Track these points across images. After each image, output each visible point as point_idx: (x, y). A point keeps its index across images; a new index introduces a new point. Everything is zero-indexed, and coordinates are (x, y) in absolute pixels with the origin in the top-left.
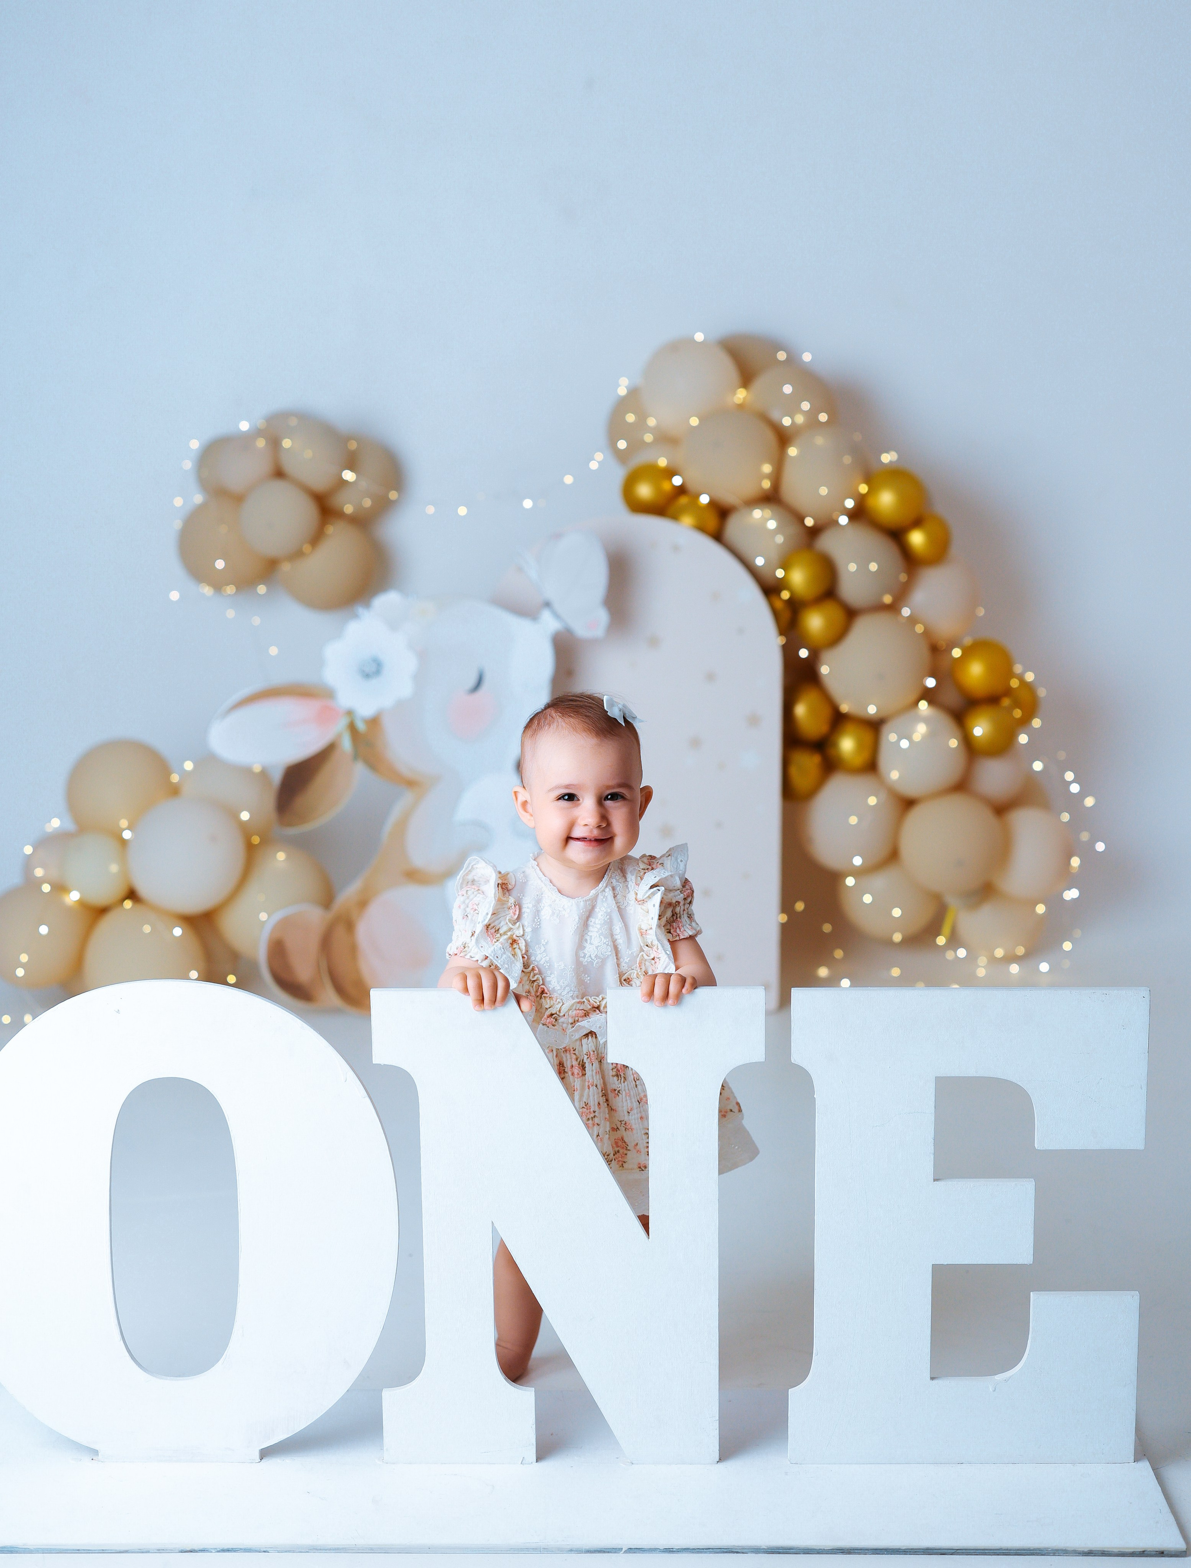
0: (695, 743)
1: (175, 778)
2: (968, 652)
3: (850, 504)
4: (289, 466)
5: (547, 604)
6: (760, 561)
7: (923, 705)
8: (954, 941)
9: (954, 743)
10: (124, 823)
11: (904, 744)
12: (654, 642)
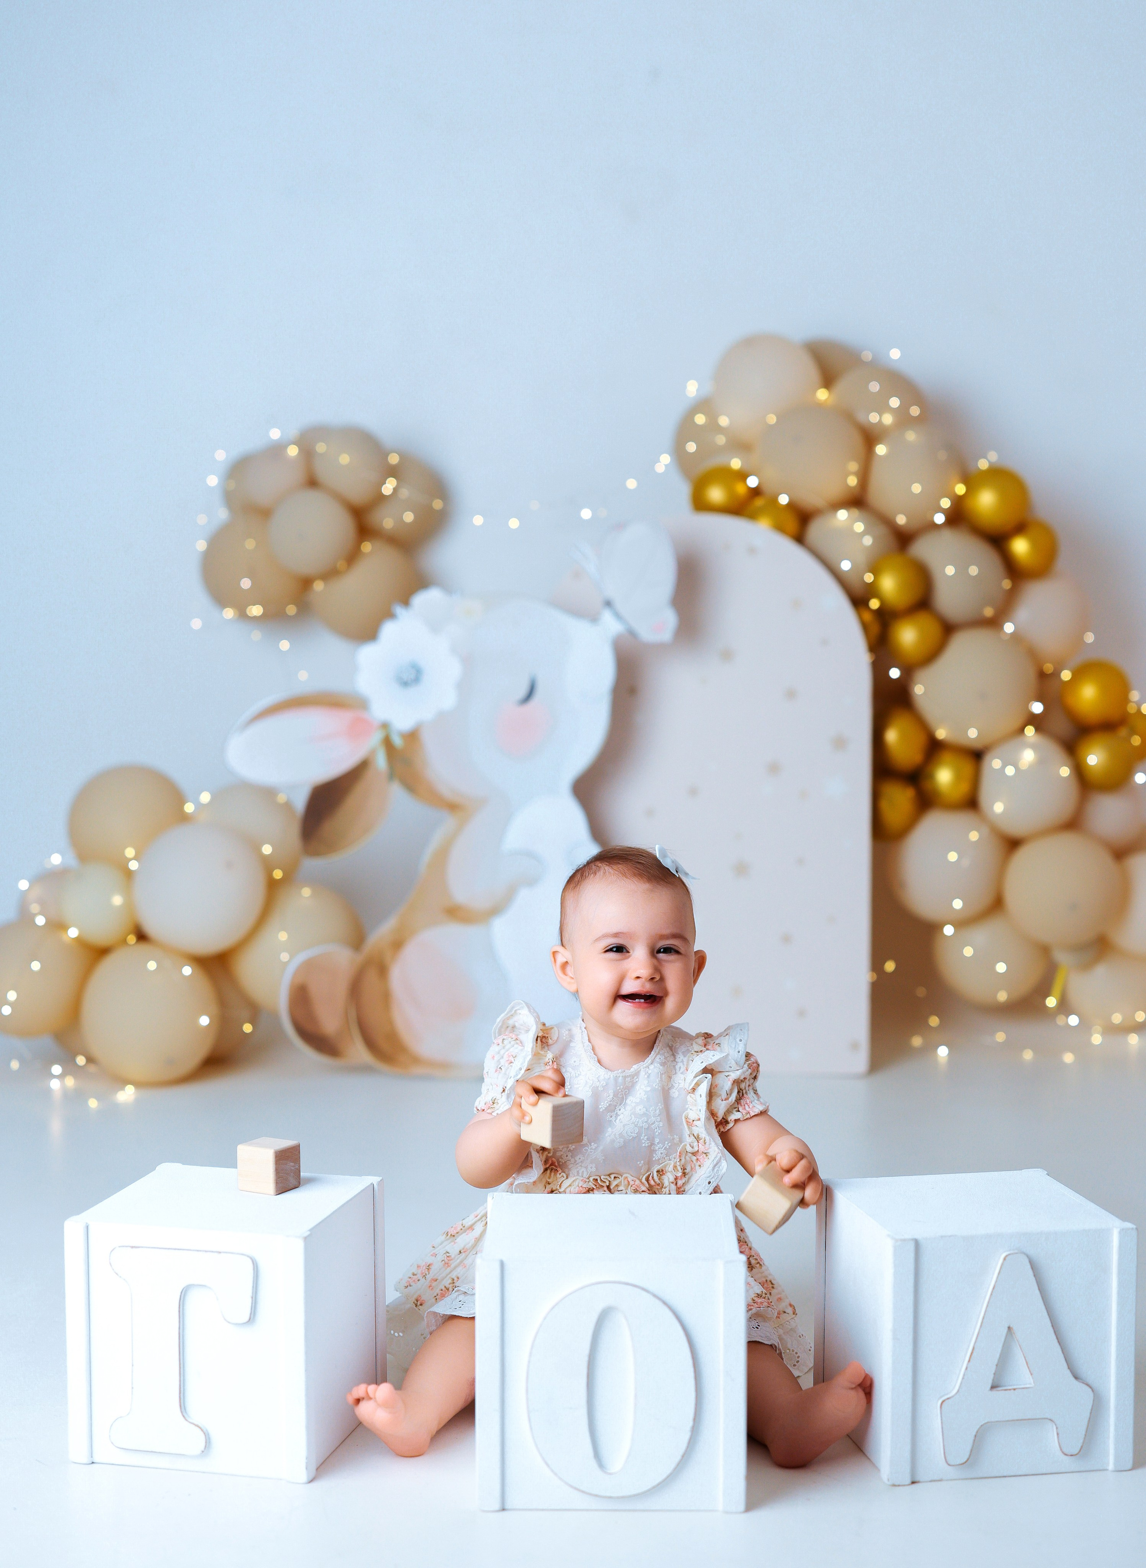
0: (774, 769)
1: (189, 808)
2: (1080, 673)
3: (946, 503)
4: (323, 473)
5: (608, 604)
6: (846, 565)
7: (1030, 731)
8: (1064, 1007)
9: (1065, 772)
10: (130, 852)
11: (1010, 771)
12: (727, 655)
